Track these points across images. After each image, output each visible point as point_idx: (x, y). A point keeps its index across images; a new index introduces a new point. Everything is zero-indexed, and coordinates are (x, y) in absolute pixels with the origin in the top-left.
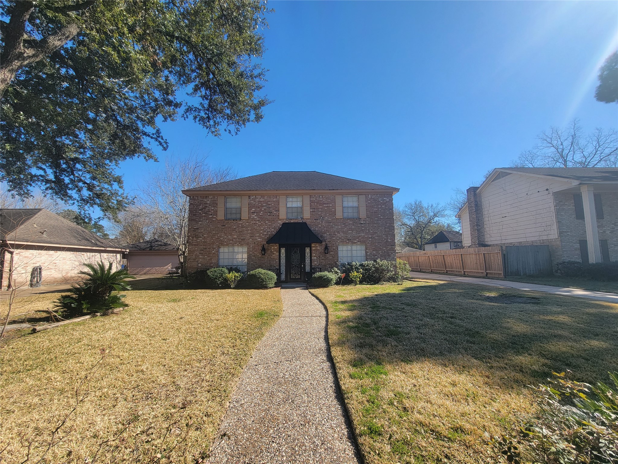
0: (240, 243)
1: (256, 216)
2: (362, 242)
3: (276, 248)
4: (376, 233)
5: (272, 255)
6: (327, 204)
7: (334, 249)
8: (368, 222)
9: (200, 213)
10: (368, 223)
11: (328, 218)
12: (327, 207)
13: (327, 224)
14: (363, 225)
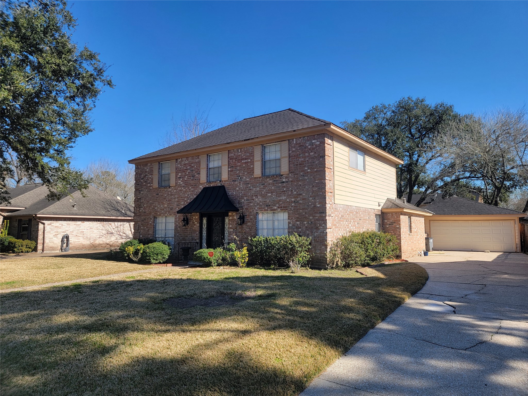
0: (169, 213)
1: (182, 181)
2: (284, 209)
3: (197, 217)
4: (301, 195)
5: (193, 227)
6: (246, 159)
7: (251, 219)
8: (291, 179)
9: (142, 182)
10: (292, 181)
11: (246, 178)
12: (246, 163)
13: (245, 186)
14: (285, 184)
